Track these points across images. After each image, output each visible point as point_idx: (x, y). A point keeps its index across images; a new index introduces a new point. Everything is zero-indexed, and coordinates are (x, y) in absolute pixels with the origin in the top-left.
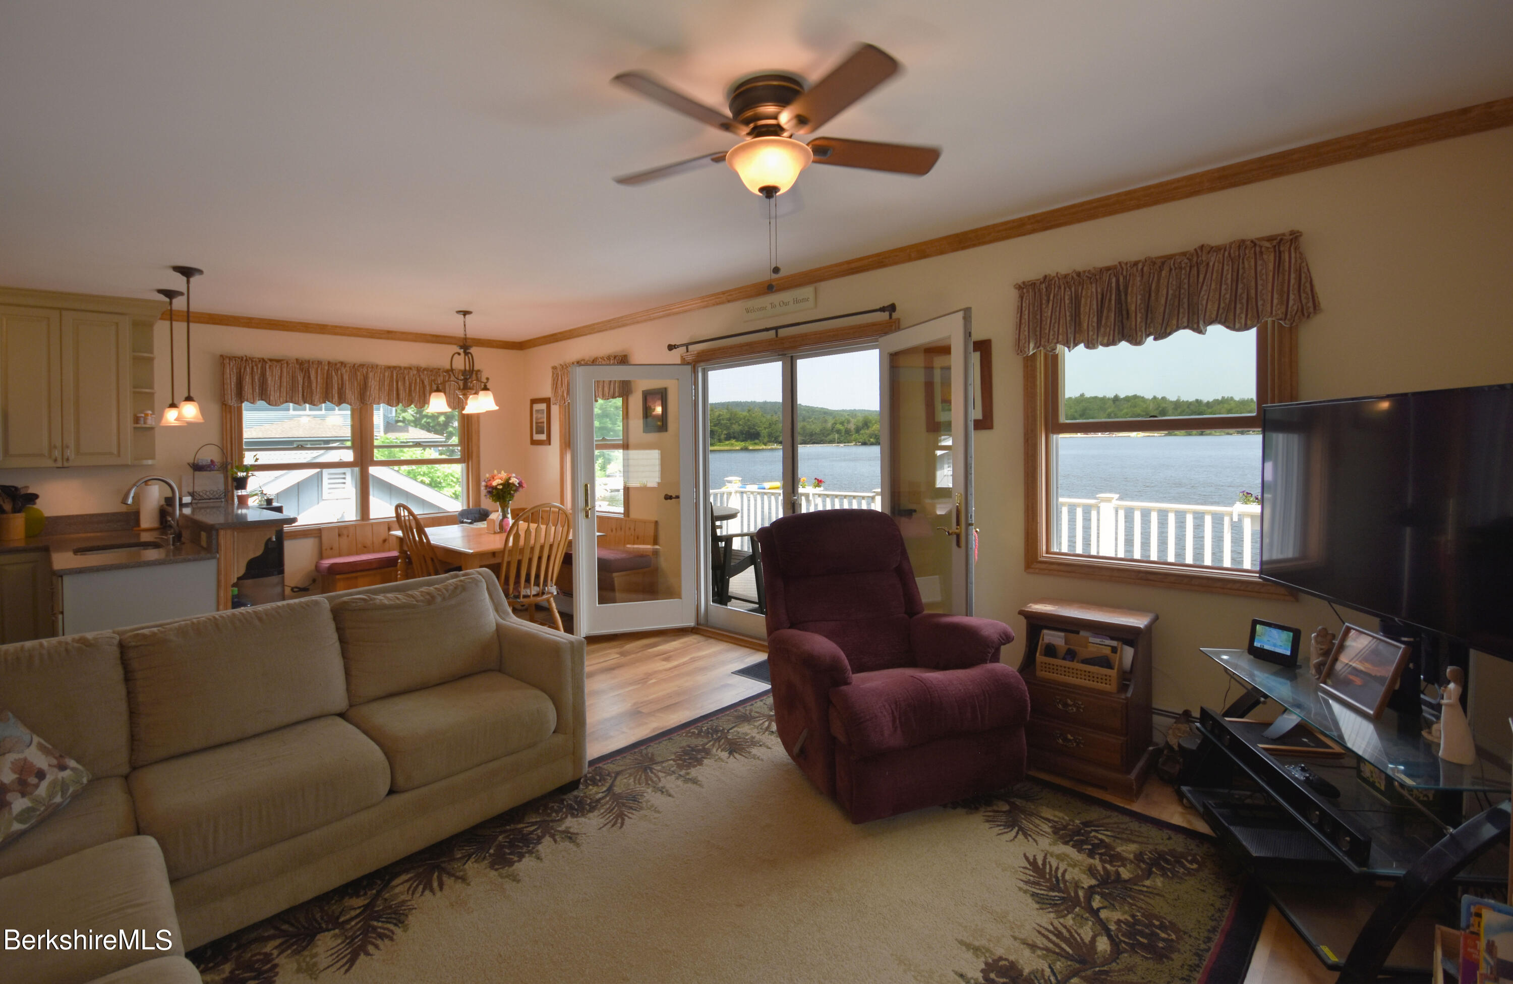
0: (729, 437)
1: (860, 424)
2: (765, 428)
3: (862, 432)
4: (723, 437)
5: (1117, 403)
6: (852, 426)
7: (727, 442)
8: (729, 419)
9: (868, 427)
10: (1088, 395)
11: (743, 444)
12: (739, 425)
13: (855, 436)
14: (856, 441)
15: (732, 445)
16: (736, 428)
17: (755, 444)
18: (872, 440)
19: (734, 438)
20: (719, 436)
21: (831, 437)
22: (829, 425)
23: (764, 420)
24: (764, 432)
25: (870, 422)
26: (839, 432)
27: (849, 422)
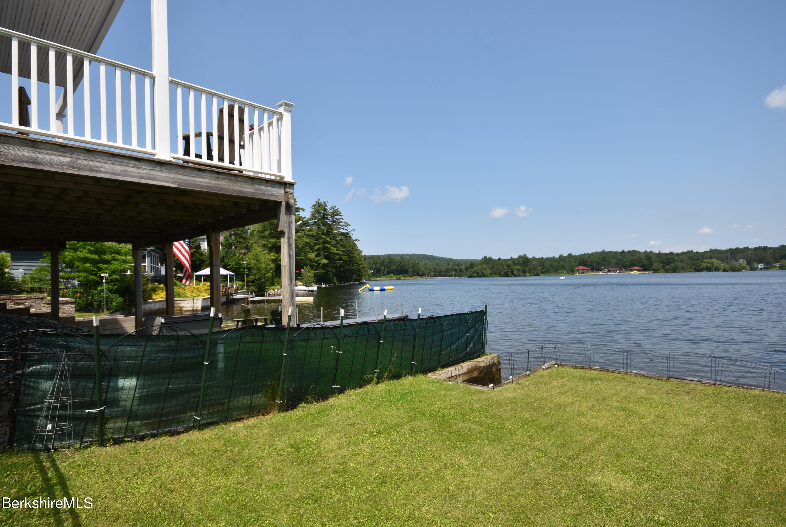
0: (389, 273)
1: (468, 266)
2: (411, 268)
3: (469, 270)
4: (385, 272)
5: (623, 254)
6: (463, 267)
7: (388, 276)
8: (389, 263)
9: (472, 268)
10: (606, 251)
11: (397, 276)
12: (395, 266)
13: (465, 272)
14: (466, 276)
15: (391, 277)
16: (393, 267)
17: (405, 276)
18: (475, 275)
19: (392, 273)
20: (383, 272)
21: (451, 273)
22: (450, 267)
23: (410, 263)
24: (410, 270)
25: (474, 264)
26: (455, 270)
27: (461, 265)
